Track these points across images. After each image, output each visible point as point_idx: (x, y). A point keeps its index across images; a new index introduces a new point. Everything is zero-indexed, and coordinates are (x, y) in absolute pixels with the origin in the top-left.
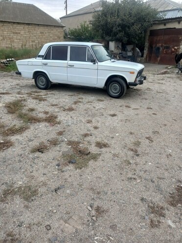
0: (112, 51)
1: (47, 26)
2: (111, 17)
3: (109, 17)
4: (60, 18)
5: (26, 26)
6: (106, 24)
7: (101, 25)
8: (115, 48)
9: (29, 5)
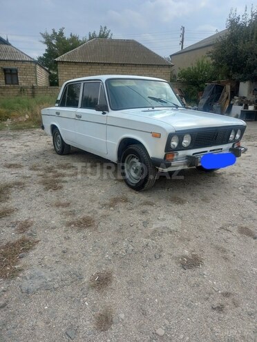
0: (244, 98)
1: (148, 65)
2: (244, 43)
3: (242, 42)
4: (171, 56)
5: (120, 68)
6: (236, 54)
7: (227, 56)
8: (250, 92)
9: (128, 41)
